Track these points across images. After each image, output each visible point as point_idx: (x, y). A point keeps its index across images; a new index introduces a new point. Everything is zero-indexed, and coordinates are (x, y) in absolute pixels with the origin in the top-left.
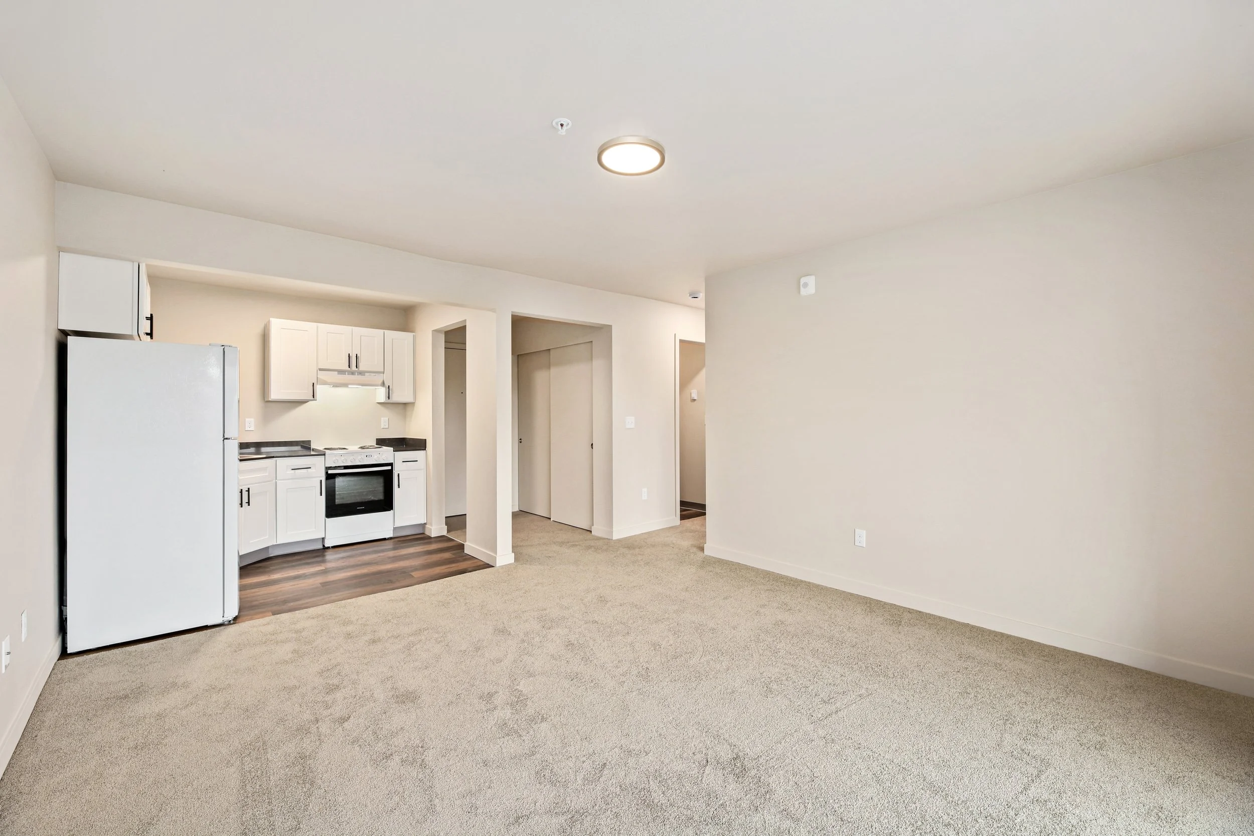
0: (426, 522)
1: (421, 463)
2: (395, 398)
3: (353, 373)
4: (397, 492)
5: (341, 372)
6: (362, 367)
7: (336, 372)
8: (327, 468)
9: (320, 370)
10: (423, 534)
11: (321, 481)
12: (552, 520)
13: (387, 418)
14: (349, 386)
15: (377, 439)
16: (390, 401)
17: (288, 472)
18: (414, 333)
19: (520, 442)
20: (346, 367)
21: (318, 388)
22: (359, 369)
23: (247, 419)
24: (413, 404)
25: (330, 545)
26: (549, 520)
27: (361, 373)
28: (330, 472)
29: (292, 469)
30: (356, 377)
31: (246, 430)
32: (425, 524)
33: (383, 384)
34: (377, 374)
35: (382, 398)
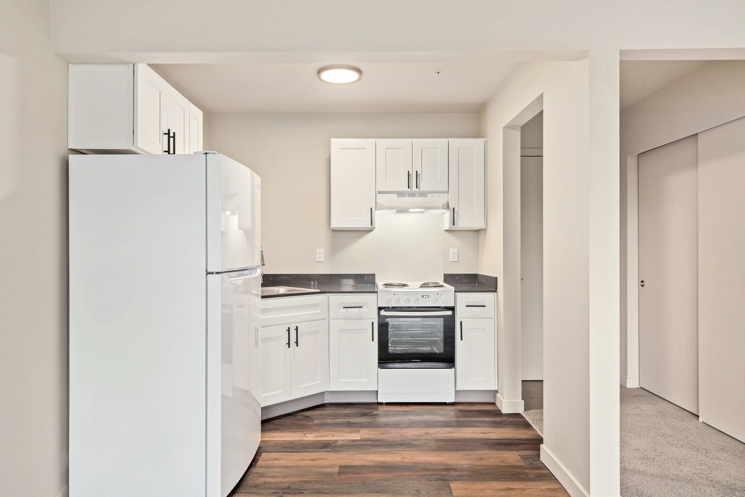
0: (497, 389)
1: (490, 310)
2: (463, 223)
3: (413, 195)
4: (459, 345)
5: (400, 194)
6: (423, 187)
7: (396, 195)
8: (380, 309)
9: (380, 192)
10: (494, 404)
11: (373, 323)
12: (701, 420)
13: (457, 249)
14: (410, 210)
15: (444, 274)
16: (455, 228)
17: (340, 311)
18: (485, 139)
19: (642, 286)
20: (405, 188)
21: (377, 214)
22: (419, 189)
23: (317, 250)
24: (485, 230)
25: (384, 401)
26: (695, 421)
27: (423, 194)
28: (383, 313)
29: (344, 308)
30: (417, 200)
31: (317, 261)
32: (496, 391)
33: (448, 207)
34: (440, 195)
35: (447, 225)
